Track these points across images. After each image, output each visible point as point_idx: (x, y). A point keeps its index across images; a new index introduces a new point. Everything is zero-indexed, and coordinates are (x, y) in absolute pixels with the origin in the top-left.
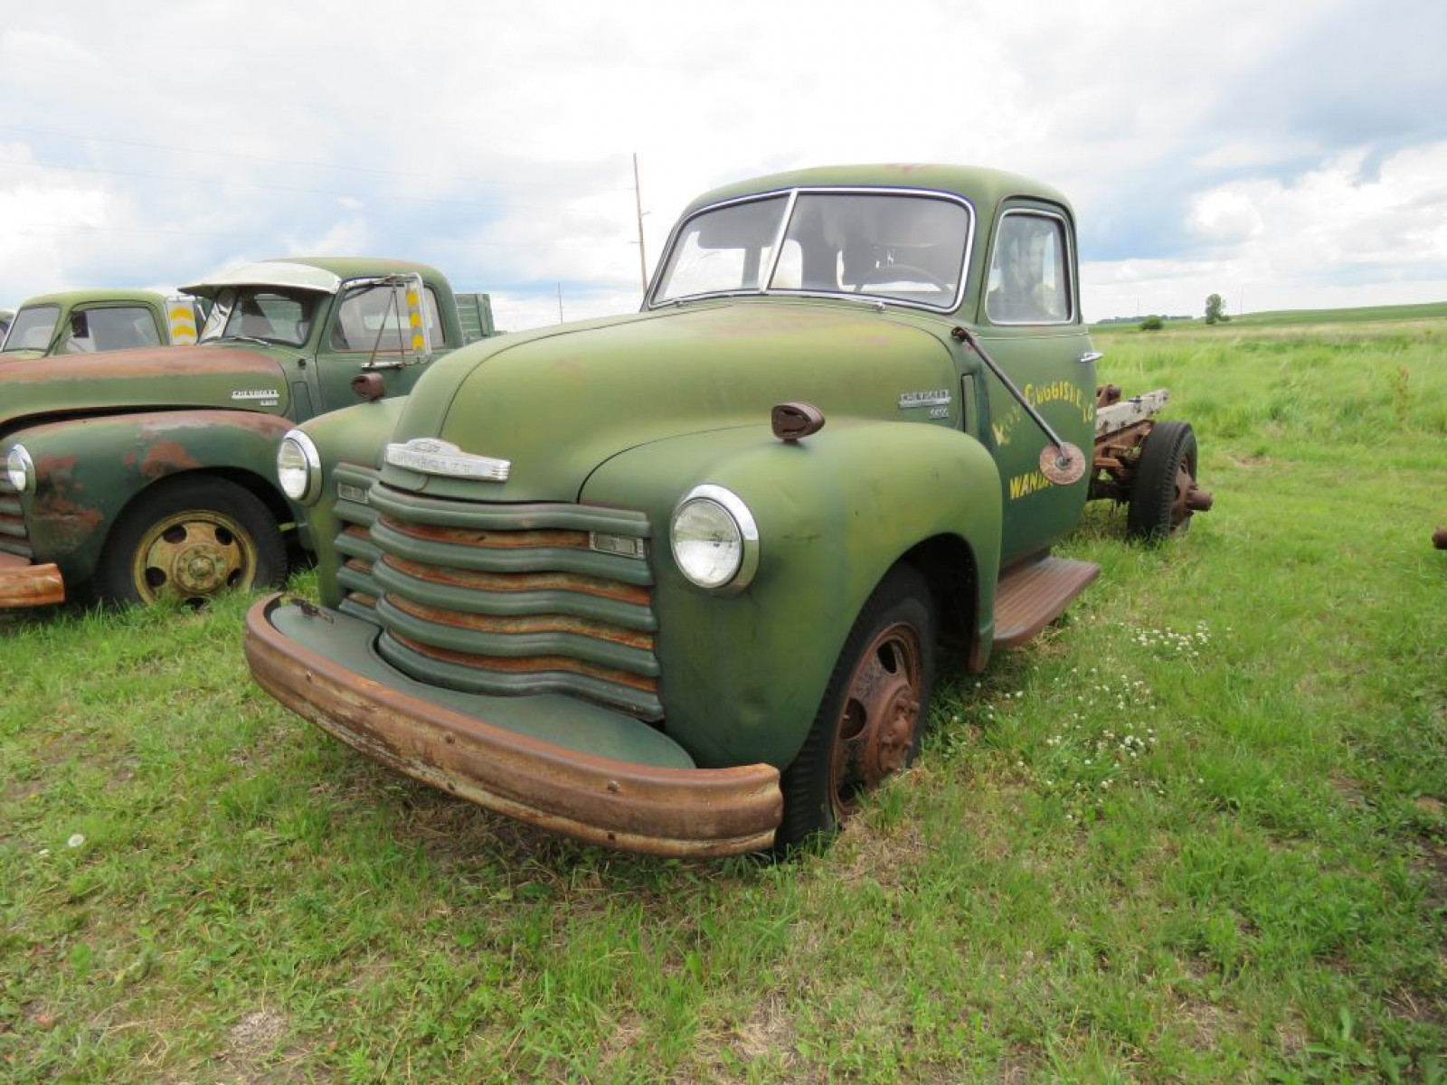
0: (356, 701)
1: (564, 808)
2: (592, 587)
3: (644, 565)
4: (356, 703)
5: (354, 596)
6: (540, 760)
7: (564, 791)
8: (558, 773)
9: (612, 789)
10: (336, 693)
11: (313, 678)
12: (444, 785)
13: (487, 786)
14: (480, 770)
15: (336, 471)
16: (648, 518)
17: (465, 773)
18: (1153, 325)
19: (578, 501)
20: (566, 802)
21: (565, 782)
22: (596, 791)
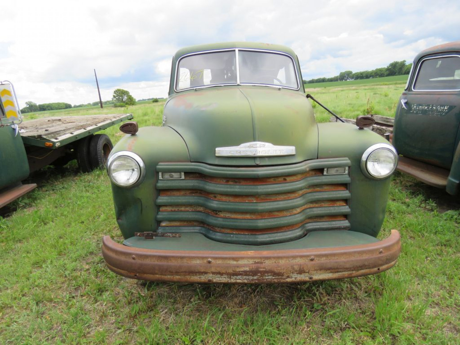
0: (251, 261)
1: (366, 266)
2: (318, 189)
3: (347, 176)
4: (251, 263)
5: (163, 224)
6: (355, 252)
7: (366, 260)
8: (362, 254)
9: (381, 252)
10: (235, 263)
11: (213, 261)
12: (307, 279)
13: (333, 271)
14: (329, 266)
15: (158, 167)
16: (349, 159)
17: (321, 270)
18: (156, 101)
19: (317, 158)
20: (366, 263)
21: (365, 257)
22: (376, 256)
